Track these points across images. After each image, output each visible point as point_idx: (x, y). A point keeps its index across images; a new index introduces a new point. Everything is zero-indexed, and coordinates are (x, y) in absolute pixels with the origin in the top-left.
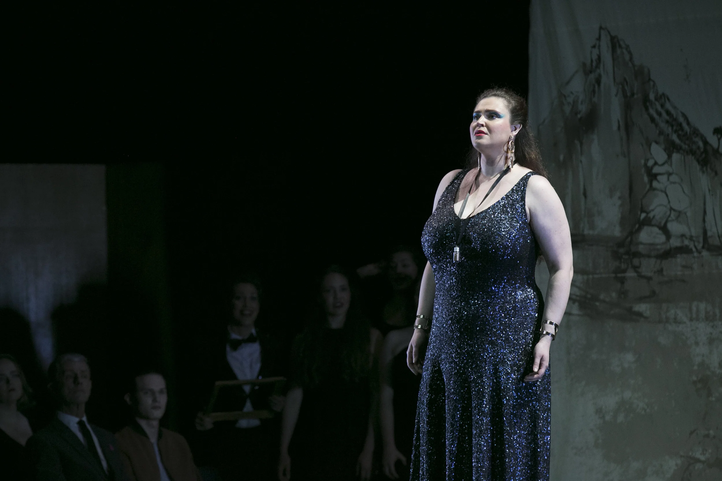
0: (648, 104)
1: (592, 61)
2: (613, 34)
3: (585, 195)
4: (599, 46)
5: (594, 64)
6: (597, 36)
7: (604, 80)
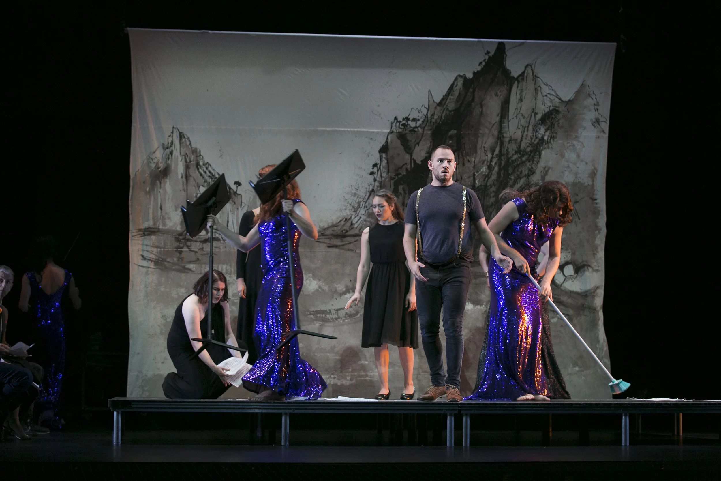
0: (199, 167)
1: (168, 143)
2: (181, 131)
3: (161, 209)
4: (172, 137)
5: (170, 145)
6: (172, 131)
7: (174, 153)
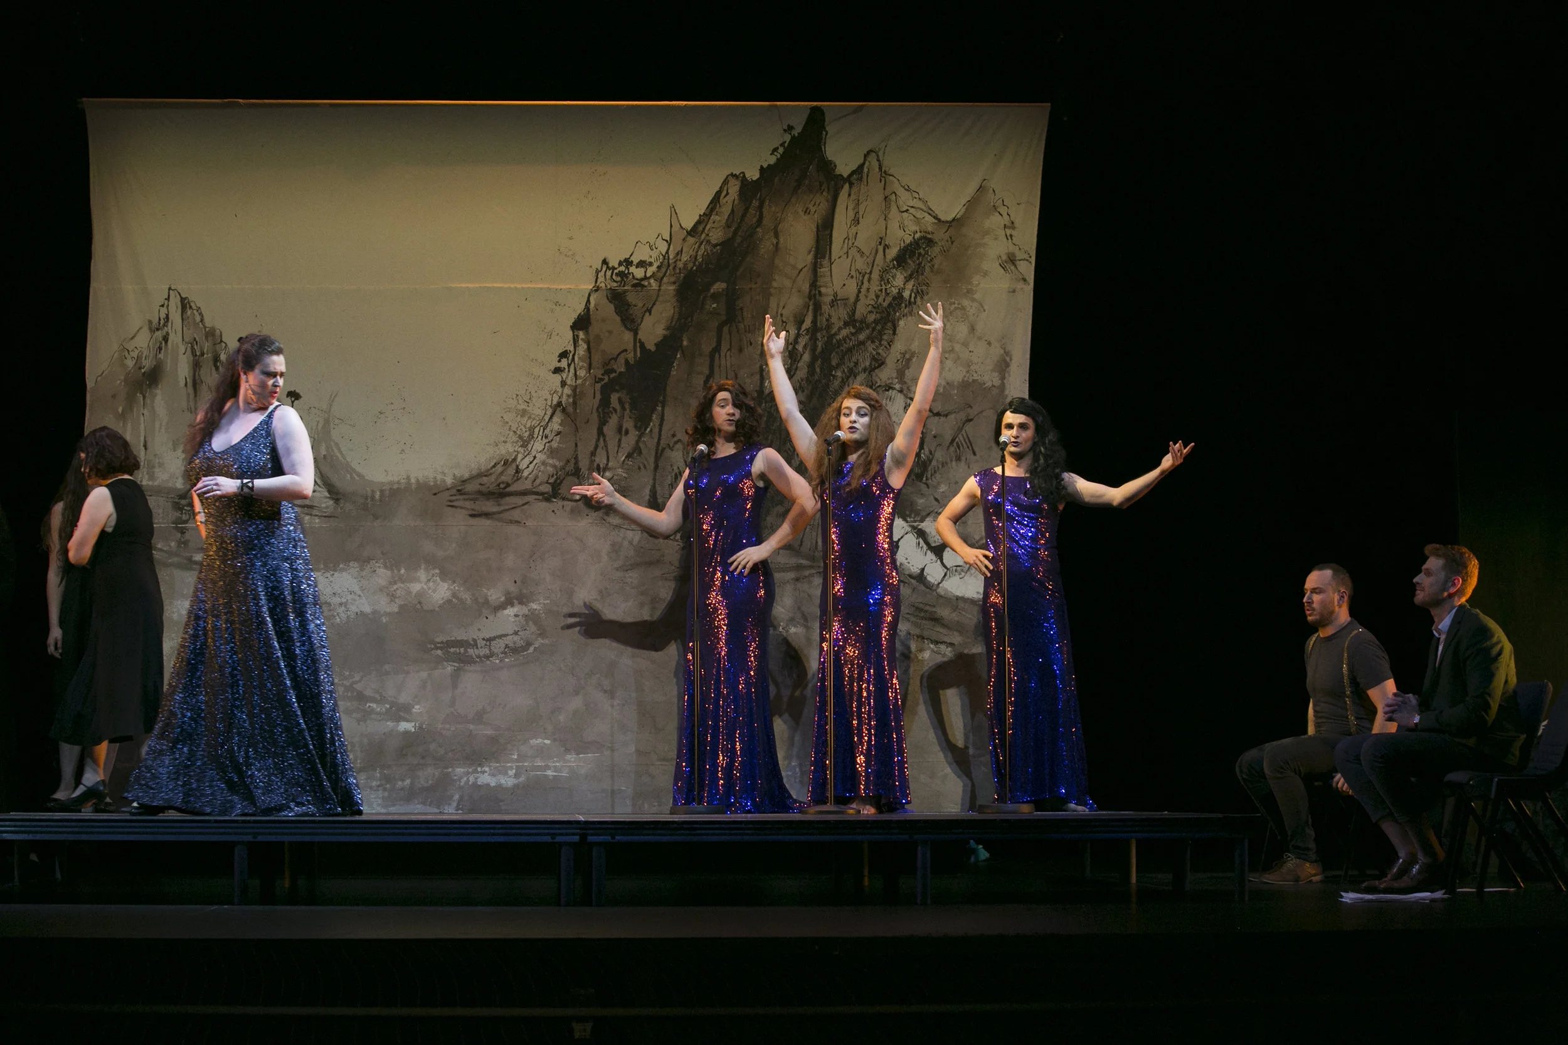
0: (218, 364)
1: (160, 319)
2: (184, 296)
3: (145, 446)
4: (168, 306)
5: (162, 322)
6: (167, 297)
7: (171, 338)
